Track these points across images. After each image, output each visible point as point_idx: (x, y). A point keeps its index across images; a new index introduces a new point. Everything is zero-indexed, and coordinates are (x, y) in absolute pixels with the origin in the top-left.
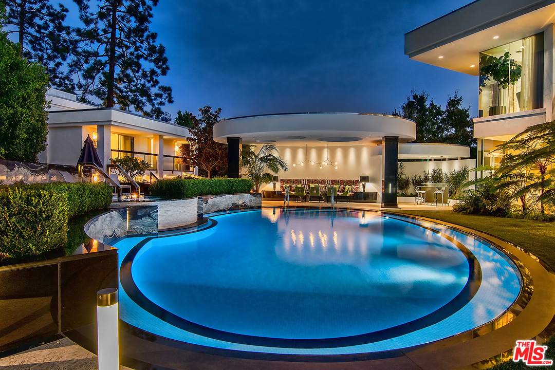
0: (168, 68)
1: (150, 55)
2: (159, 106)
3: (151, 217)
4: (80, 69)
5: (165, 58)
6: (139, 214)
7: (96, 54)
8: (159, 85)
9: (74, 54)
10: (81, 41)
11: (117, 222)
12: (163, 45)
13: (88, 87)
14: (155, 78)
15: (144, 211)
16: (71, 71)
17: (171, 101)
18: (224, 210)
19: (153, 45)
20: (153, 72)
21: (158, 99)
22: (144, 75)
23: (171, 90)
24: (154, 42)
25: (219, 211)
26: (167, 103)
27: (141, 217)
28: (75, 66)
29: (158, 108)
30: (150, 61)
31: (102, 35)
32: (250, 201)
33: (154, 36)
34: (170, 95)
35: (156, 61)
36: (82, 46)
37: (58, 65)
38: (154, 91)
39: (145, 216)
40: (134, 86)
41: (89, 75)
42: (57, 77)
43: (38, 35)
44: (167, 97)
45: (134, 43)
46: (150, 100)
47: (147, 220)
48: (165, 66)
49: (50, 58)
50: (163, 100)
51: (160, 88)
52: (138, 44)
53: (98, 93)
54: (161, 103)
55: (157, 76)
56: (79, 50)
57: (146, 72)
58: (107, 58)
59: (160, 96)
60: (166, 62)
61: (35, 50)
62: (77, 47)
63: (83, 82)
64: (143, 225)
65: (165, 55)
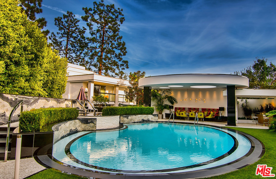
0: (126, 52)
1: (119, 46)
2: (122, 70)
3: (93, 123)
4: (88, 55)
5: (125, 47)
6: (89, 122)
7: (96, 48)
8: (123, 60)
9: (86, 49)
10: (89, 43)
11: (79, 124)
12: (124, 41)
13: (91, 63)
14: (121, 57)
15: (91, 120)
16: (85, 56)
17: (127, 68)
18: (137, 122)
19: (120, 42)
20: (120, 54)
21: (122, 66)
22: (116, 56)
23: (128, 62)
24: (120, 40)
25: (135, 123)
26: (126, 68)
27: (89, 123)
28: (86, 54)
29: (121, 71)
30: (118, 49)
31: (99, 39)
32: (152, 118)
33: (120, 38)
34: (127, 64)
35: (121, 49)
36: (90, 45)
37: (81, 53)
38: (120, 63)
39: (91, 122)
40: (111, 61)
41: (92, 58)
42: (80, 59)
43: (74, 41)
44: (126, 66)
45: (111, 42)
46: (118, 68)
47: (92, 124)
48: (125, 51)
49: (78, 51)
50: (124, 67)
51: (123, 61)
52: (113, 42)
53: (95, 66)
54: (123, 69)
55: (122, 56)
56: (89, 46)
57: (117, 54)
58: (100, 50)
59: (123, 65)
60: (126, 50)
61: (72, 47)
62: (87, 45)
63: (89, 61)
64: (90, 126)
65: (125, 46)
